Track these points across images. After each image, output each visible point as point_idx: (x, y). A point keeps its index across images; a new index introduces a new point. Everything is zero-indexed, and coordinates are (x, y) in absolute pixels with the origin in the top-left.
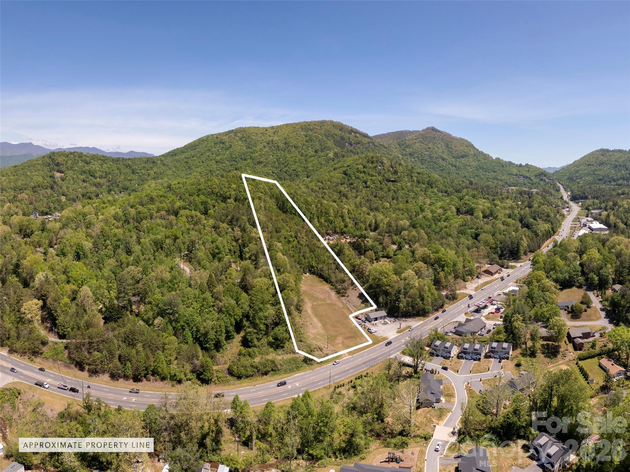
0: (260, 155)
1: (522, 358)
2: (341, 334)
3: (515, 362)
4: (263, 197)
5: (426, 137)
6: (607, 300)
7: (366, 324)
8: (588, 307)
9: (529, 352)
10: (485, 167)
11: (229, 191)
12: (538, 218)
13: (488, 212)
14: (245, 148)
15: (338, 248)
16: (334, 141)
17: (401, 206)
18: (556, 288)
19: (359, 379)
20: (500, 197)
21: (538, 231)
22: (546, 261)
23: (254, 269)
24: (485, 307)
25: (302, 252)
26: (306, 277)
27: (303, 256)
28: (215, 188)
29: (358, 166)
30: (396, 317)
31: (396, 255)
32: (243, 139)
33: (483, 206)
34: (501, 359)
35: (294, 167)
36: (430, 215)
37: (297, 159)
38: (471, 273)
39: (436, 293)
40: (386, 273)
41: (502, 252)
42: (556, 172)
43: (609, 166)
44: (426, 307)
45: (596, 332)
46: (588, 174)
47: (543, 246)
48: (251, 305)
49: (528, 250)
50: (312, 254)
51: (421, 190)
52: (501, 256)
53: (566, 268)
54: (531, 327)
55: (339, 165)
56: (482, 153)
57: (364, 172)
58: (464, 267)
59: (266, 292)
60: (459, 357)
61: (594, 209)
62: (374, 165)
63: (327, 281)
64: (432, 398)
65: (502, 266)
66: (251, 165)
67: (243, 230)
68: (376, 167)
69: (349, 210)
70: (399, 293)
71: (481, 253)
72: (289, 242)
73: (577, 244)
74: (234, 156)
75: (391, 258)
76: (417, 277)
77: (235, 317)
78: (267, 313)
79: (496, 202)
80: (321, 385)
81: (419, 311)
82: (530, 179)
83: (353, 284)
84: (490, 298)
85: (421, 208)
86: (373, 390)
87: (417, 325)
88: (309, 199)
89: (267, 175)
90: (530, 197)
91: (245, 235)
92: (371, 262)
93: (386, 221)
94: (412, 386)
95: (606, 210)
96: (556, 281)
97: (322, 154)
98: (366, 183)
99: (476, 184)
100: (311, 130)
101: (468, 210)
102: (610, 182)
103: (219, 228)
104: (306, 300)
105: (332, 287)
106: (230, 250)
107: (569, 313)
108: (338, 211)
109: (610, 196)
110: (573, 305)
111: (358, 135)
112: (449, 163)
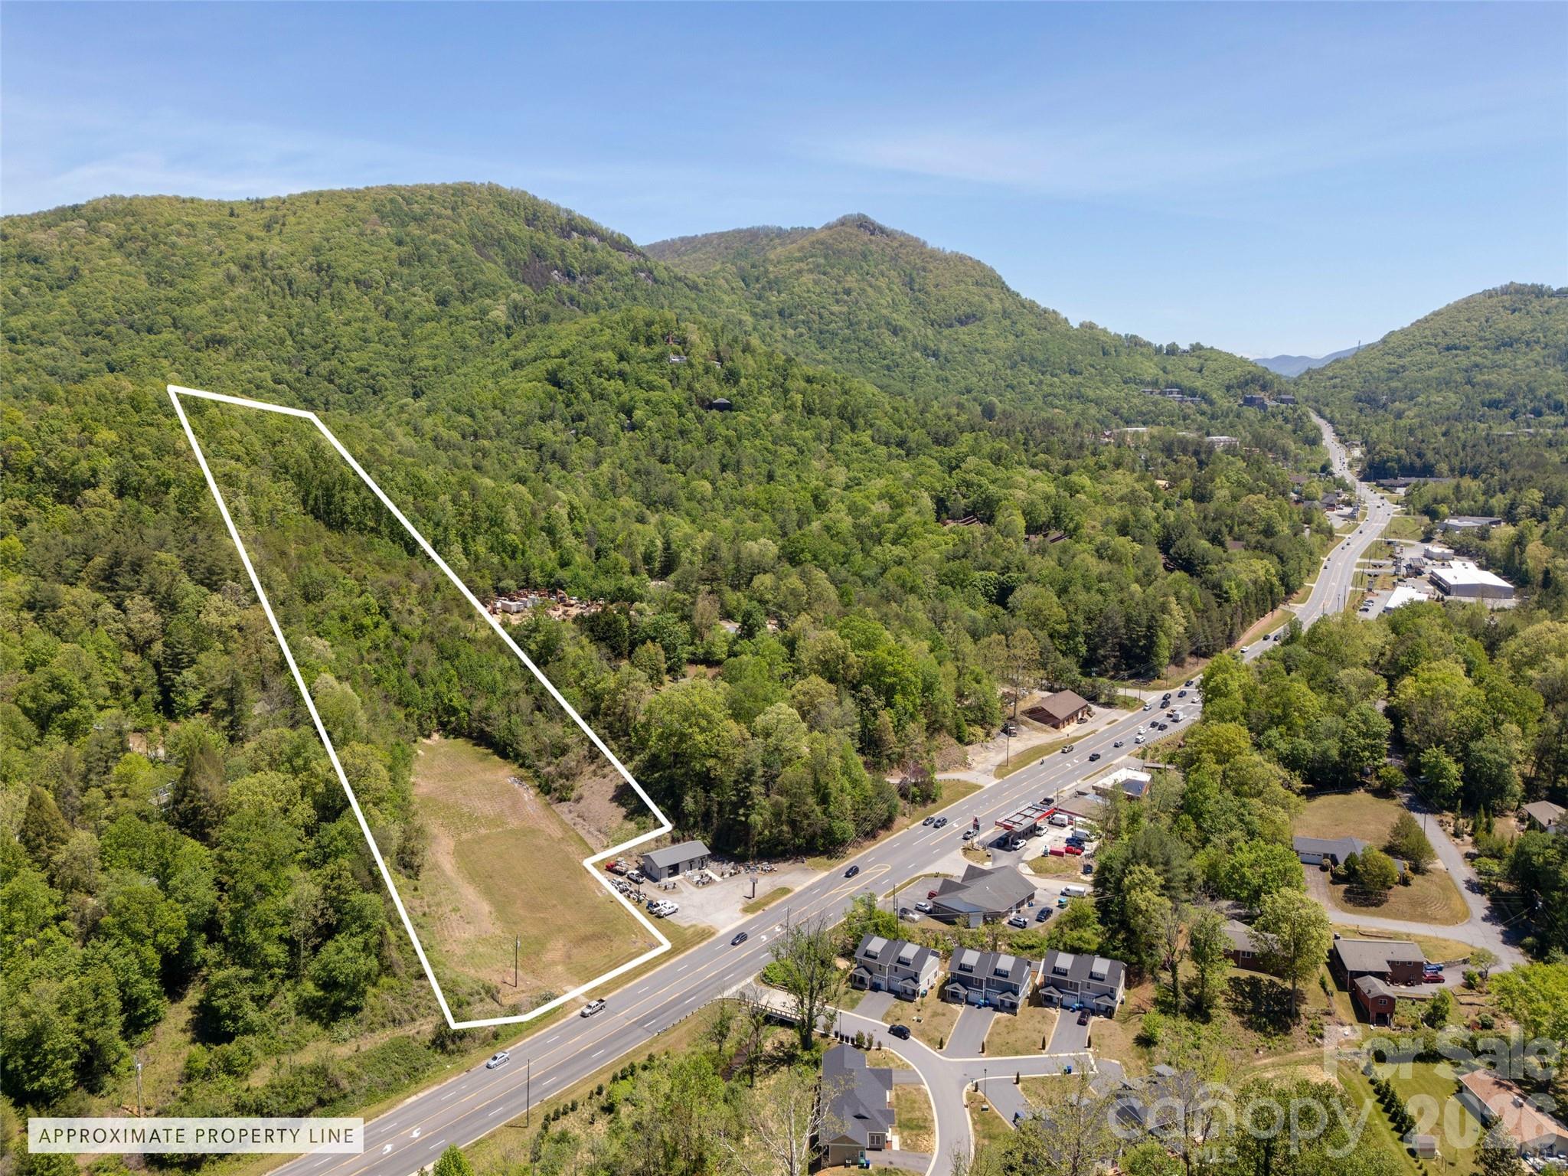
0: (215, 312)
1: (1161, 1018)
2: (560, 930)
3: (1136, 1028)
4: (244, 475)
5: (839, 253)
6: (1496, 854)
7: (643, 889)
8: (1417, 869)
9: (1183, 999)
10: (1041, 357)
11: (88, 457)
12: (1228, 540)
13: (1045, 513)
14: (143, 284)
15: (540, 637)
16: (508, 264)
17: (751, 490)
18: (1289, 787)
19: (624, 1078)
20: (1091, 461)
21: (1226, 585)
22: (1254, 689)
23: (225, 744)
24: (1032, 831)
25: (410, 660)
26: (430, 748)
27: (415, 676)
28: (19, 447)
29: (599, 355)
30: (740, 860)
31: (735, 655)
32: (131, 246)
33: (1029, 490)
34: (1086, 1013)
35: (359, 359)
36: (846, 523)
37: (372, 329)
38: (982, 717)
39: (867, 777)
40: (705, 716)
41: (1092, 650)
42: (1310, 373)
43: (1537, 353)
44: (836, 825)
45: (1449, 965)
46: (1445, 383)
47: (1245, 637)
48: (225, 878)
49: (1187, 646)
50: (447, 664)
51: (818, 438)
52: (1088, 665)
53: (1329, 720)
54: (1194, 913)
55: (532, 349)
56: (1030, 307)
57: (622, 375)
58: (960, 695)
59: (280, 823)
60: (946, 995)
61: (1458, 513)
62: (657, 349)
63: (504, 755)
64: (860, 1134)
65: (1093, 699)
66: (180, 349)
67: (167, 604)
68: (662, 356)
69: (573, 508)
70: (746, 779)
71: (1018, 652)
72: (360, 629)
73: (1379, 639)
74: (97, 316)
75: (718, 663)
76: (804, 725)
77: (161, 938)
78: (290, 898)
79: (1074, 478)
80: (498, 1119)
81: (814, 836)
82: (1204, 397)
83: (594, 755)
84: (1048, 801)
85: (816, 498)
86: (673, 1111)
87: (806, 884)
88: (427, 475)
89: (254, 390)
90: (1201, 464)
91: (177, 622)
92: (655, 678)
93: (701, 541)
94: (796, 1093)
95: (1510, 517)
96: (1291, 762)
97: (467, 310)
98: (629, 413)
99: (1006, 415)
100: (419, 220)
101: (975, 504)
102: (1538, 413)
103: (54, 608)
104: (434, 827)
105: (522, 772)
106: (116, 688)
107: (1337, 879)
108: (534, 514)
109: (1534, 466)
110: (1352, 856)
111: (594, 241)
112: (915, 346)
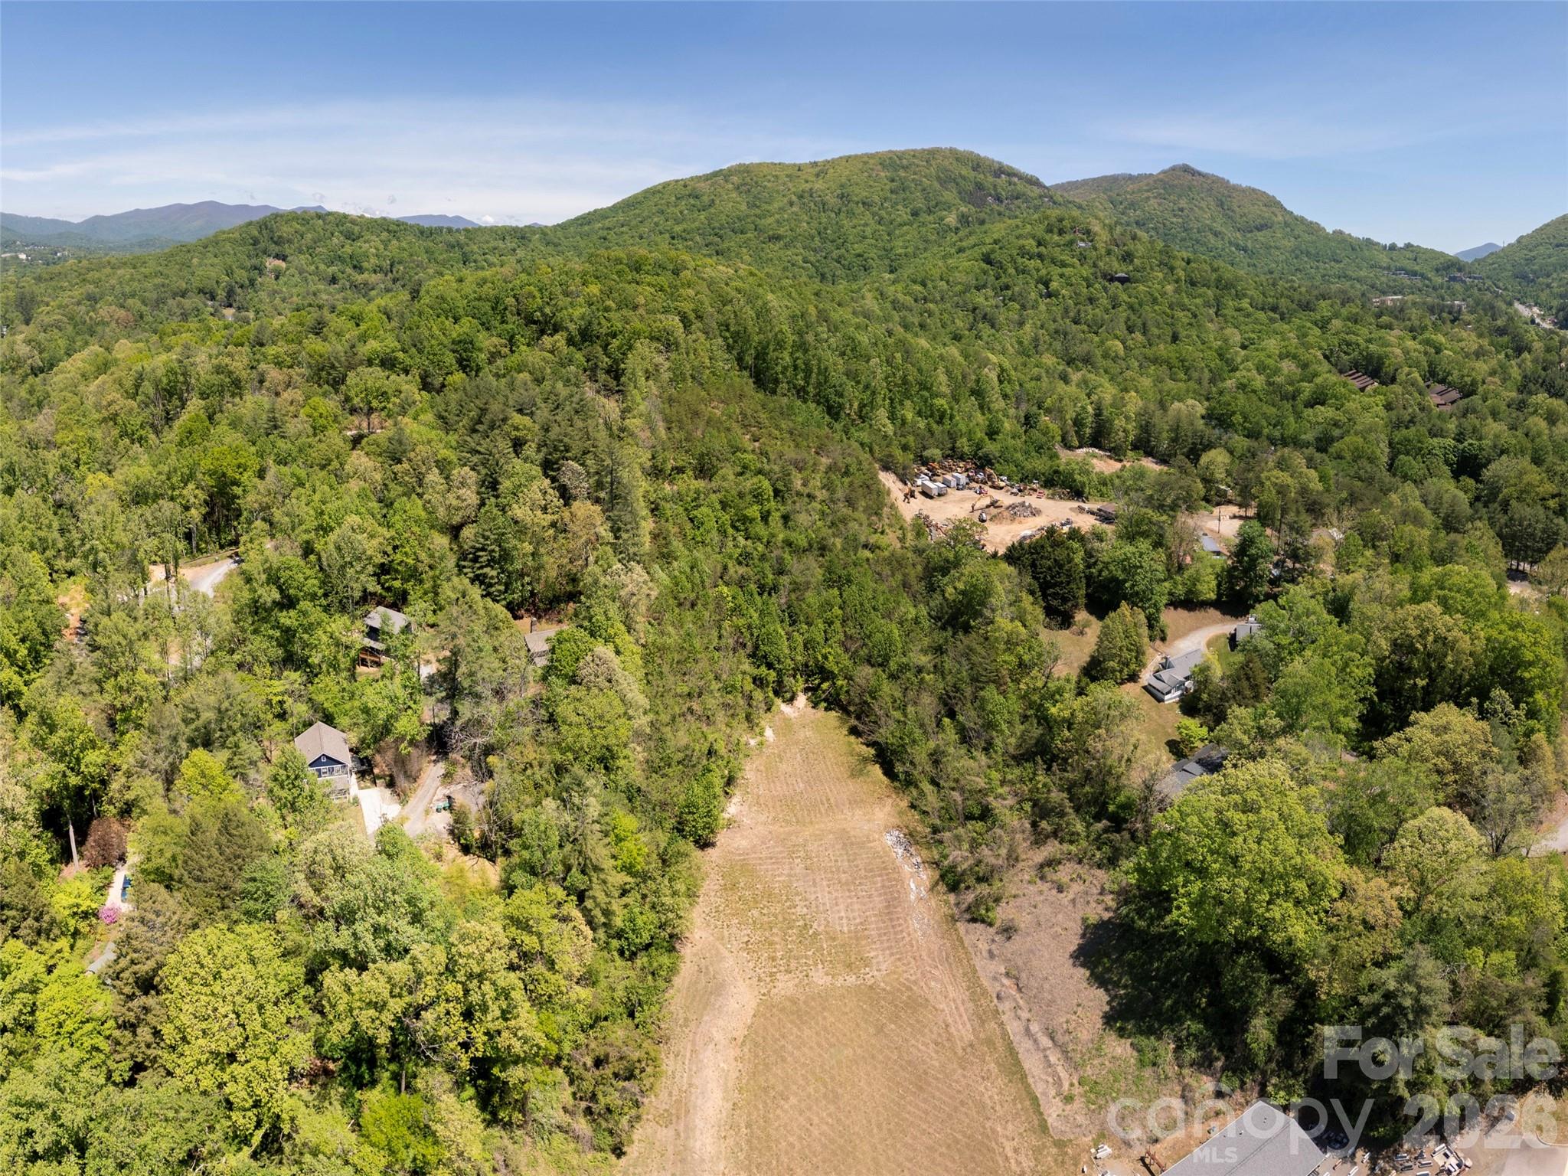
0: (778, 221)
4: (679, 331)
5: (1173, 186)
10: (1313, 251)
14: (744, 207)
16: (960, 193)
29: (1022, 242)
32: (743, 188)
35: (859, 248)
37: (869, 231)
51: (1206, 305)
55: (972, 240)
56: (1301, 220)
57: (1040, 256)
62: (1068, 237)
68: (1071, 243)
69: (1002, 369)
74: (717, 225)
82: (1422, 275)
85: (1222, 357)
93: (1130, 406)
97: (931, 218)
98: (1046, 284)
100: (905, 168)
111: (1016, 179)
112: (1230, 243)
